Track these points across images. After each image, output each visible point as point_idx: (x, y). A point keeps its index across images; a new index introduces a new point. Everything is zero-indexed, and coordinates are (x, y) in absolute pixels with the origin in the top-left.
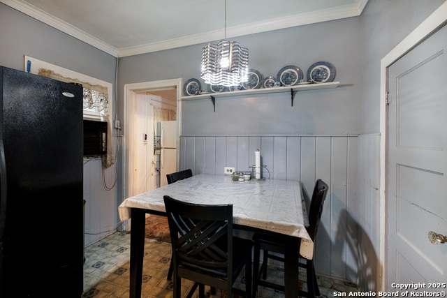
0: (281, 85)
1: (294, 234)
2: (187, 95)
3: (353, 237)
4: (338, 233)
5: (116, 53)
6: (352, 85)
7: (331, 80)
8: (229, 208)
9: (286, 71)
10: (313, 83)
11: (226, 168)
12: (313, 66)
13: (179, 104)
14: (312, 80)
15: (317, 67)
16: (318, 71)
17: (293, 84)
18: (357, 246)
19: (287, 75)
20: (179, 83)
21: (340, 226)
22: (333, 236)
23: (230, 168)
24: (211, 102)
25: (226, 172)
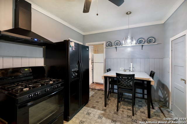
0: (139, 44)
1: (150, 80)
2: (107, 47)
3: (161, 88)
4: (157, 87)
5: (83, 34)
6: (161, 44)
7: (154, 42)
8: (134, 75)
9: (140, 39)
10: (149, 43)
11: (121, 68)
12: (149, 38)
13: (105, 49)
14: (149, 42)
15: (150, 38)
16: (150, 40)
17: (142, 43)
18: (163, 90)
19: (140, 41)
20: (104, 43)
21: (157, 85)
22: (155, 88)
23: (122, 68)
24: (115, 49)
25: (121, 69)
